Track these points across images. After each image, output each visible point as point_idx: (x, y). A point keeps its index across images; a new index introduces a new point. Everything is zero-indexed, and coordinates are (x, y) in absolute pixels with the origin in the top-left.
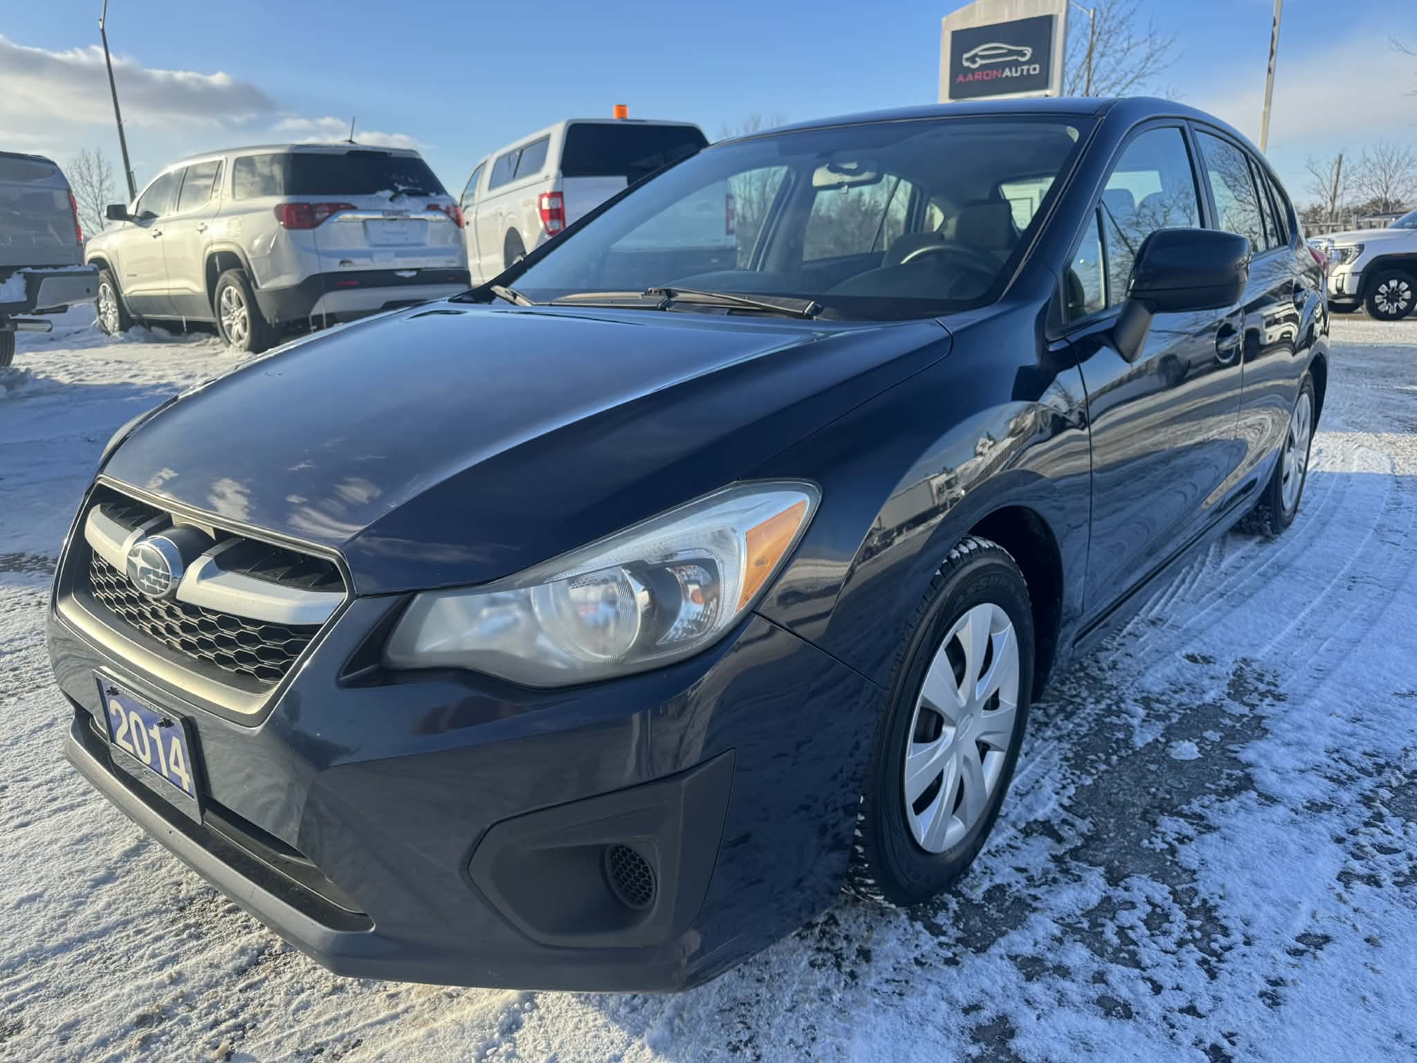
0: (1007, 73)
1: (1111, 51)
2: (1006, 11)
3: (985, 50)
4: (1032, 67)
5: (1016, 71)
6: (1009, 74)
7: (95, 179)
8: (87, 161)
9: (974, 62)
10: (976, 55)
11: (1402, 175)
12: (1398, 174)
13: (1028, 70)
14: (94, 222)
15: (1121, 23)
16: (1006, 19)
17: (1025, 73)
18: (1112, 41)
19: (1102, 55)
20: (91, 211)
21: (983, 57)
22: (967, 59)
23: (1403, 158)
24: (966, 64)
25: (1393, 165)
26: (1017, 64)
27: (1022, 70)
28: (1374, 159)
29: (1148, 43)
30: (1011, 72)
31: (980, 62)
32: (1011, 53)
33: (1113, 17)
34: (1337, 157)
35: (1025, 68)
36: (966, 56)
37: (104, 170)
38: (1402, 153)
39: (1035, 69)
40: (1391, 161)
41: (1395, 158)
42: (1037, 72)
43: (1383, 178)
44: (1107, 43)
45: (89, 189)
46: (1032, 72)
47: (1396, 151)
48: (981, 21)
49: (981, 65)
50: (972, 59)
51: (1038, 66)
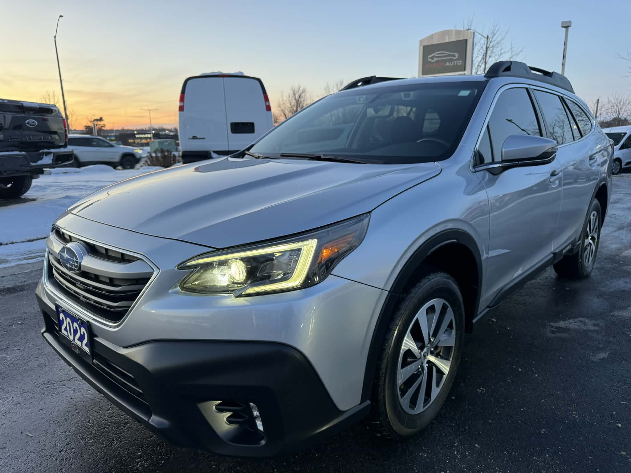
0: (447, 64)
2: (447, 38)
3: (437, 54)
4: (458, 62)
5: (452, 64)
8: (49, 96)
9: (433, 59)
10: (434, 56)
11: (625, 108)
12: (624, 108)
13: (457, 63)
16: (447, 41)
17: (455, 64)
21: (437, 57)
22: (430, 58)
23: (626, 101)
24: (430, 60)
25: (622, 103)
26: (452, 60)
27: (454, 63)
28: (613, 101)
29: (510, 52)
31: (435, 59)
32: (449, 55)
34: (597, 100)
35: (455, 62)
36: (429, 56)
38: (625, 99)
39: (460, 62)
40: (620, 102)
41: (623, 100)
42: (461, 64)
43: (617, 110)
46: (458, 64)
47: (622, 98)
48: (436, 42)
49: (436, 60)
50: (432, 58)
51: (461, 61)
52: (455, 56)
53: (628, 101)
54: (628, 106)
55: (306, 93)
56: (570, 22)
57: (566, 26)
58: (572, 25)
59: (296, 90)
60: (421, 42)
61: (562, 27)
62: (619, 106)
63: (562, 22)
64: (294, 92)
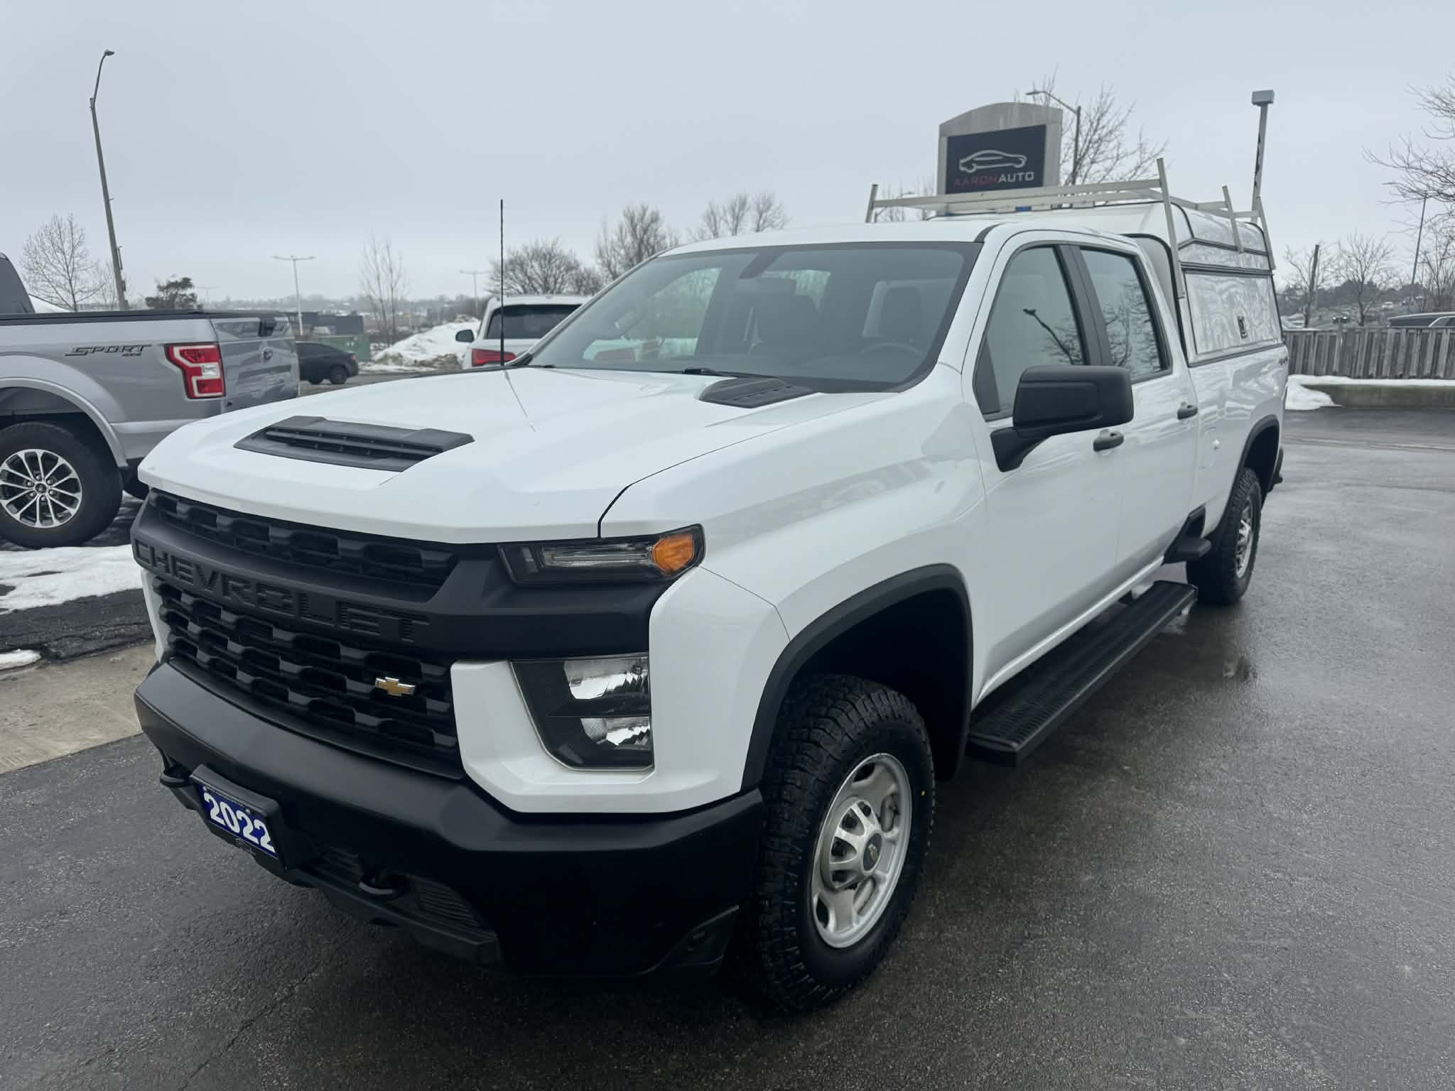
0: (1003, 178)
1: (1102, 157)
2: (1001, 121)
3: (978, 157)
4: (1027, 173)
5: (1012, 178)
6: (1004, 180)
7: (67, 246)
9: (972, 167)
10: (972, 161)
12: (1373, 265)
13: (1023, 176)
14: (66, 289)
15: (1111, 132)
16: (1002, 127)
17: (1020, 179)
18: (1102, 148)
19: (1093, 162)
20: (63, 278)
21: (979, 163)
22: (964, 165)
23: (1377, 250)
24: (962, 169)
25: (1368, 255)
26: (1012, 171)
27: (1017, 177)
28: (1350, 250)
29: (1138, 153)
30: (1007, 178)
31: (976, 167)
32: (1006, 160)
33: (1103, 127)
34: (1314, 249)
35: (1020, 174)
36: (962, 161)
37: (76, 236)
38: (1376, 245)
39: (1030, 176)
40: (1365, 252)
41: (1370, 249)
42: (1032, 178)
43: (1359, 269)
44: (1098, 150)
45: (59, 255)
46: (1027, 179)
47: (1370, 244)
48: (977, 128)
49: (978, 170)
50: (968, 165)
51: (1032, 173)
52: (1020, 162)
53: (1382, 251)
54: (1382, 261)
55: (659, 223)
56: (1271, 93)
57: (1263, 101)
58: (1276, 100)
59: (637, 216)
60: (944, 128)
61: (1254, 103)
62: (1363, 261)
63: (1255, 94)
64: (632, 221)
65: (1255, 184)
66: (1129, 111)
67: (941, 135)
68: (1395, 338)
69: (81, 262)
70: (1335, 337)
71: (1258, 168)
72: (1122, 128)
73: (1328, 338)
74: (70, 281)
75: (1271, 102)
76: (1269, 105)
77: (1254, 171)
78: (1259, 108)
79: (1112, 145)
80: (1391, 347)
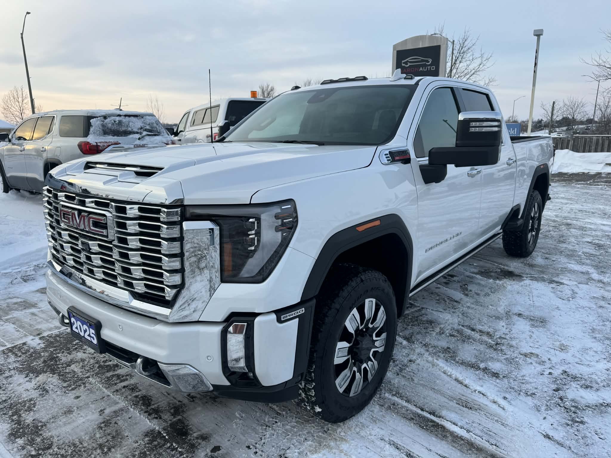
0: (421, 69)
1: (465, 60)
2: (421, 44)
3: (411, 59)
5: (425, 69)
6: (422, 70)
7: (20, 100)
10: (408, 61)
13: (430, 68)
14: (19, 118)
15: (469, 49)
16: (421, 46)
18: (465, 56)
19: (460, 62)
20: (18, 113)
21: (410, 62)
22: (404, 63)
24: (403, 65)
26: (425, 66)
27: (428, 68)
29: (480, 57)
31: (409, 64)
32: (423, 61)
33: (465, 46)
35: (429, 67)
36: (403, 61)
37: (24, 95)
44: (463, 57)
45: (17, 103)
46: (432, 69)
48: (410, 47)
49: (410, 65)
50: (406, 63)
51: (434, 67)
52: (429, 62)
56: (542, 30)
57: (538, 34)
60: (395, 47)
61: (534, 35)
63: (535, 31)
65: (534, 71)
66: (478, 39)
67: (394, 50)
68: (597, 141)
69: (26, 106)
70: (569, 140)
71: (536, 64)
72: (474, 47)
73: (566, 141)
74: (21, 114)
75: (542, 35)
76: (541, 36)
77: (534, 65)
78: (536, 37)
79: (469, 55)
80: (595, 145)
